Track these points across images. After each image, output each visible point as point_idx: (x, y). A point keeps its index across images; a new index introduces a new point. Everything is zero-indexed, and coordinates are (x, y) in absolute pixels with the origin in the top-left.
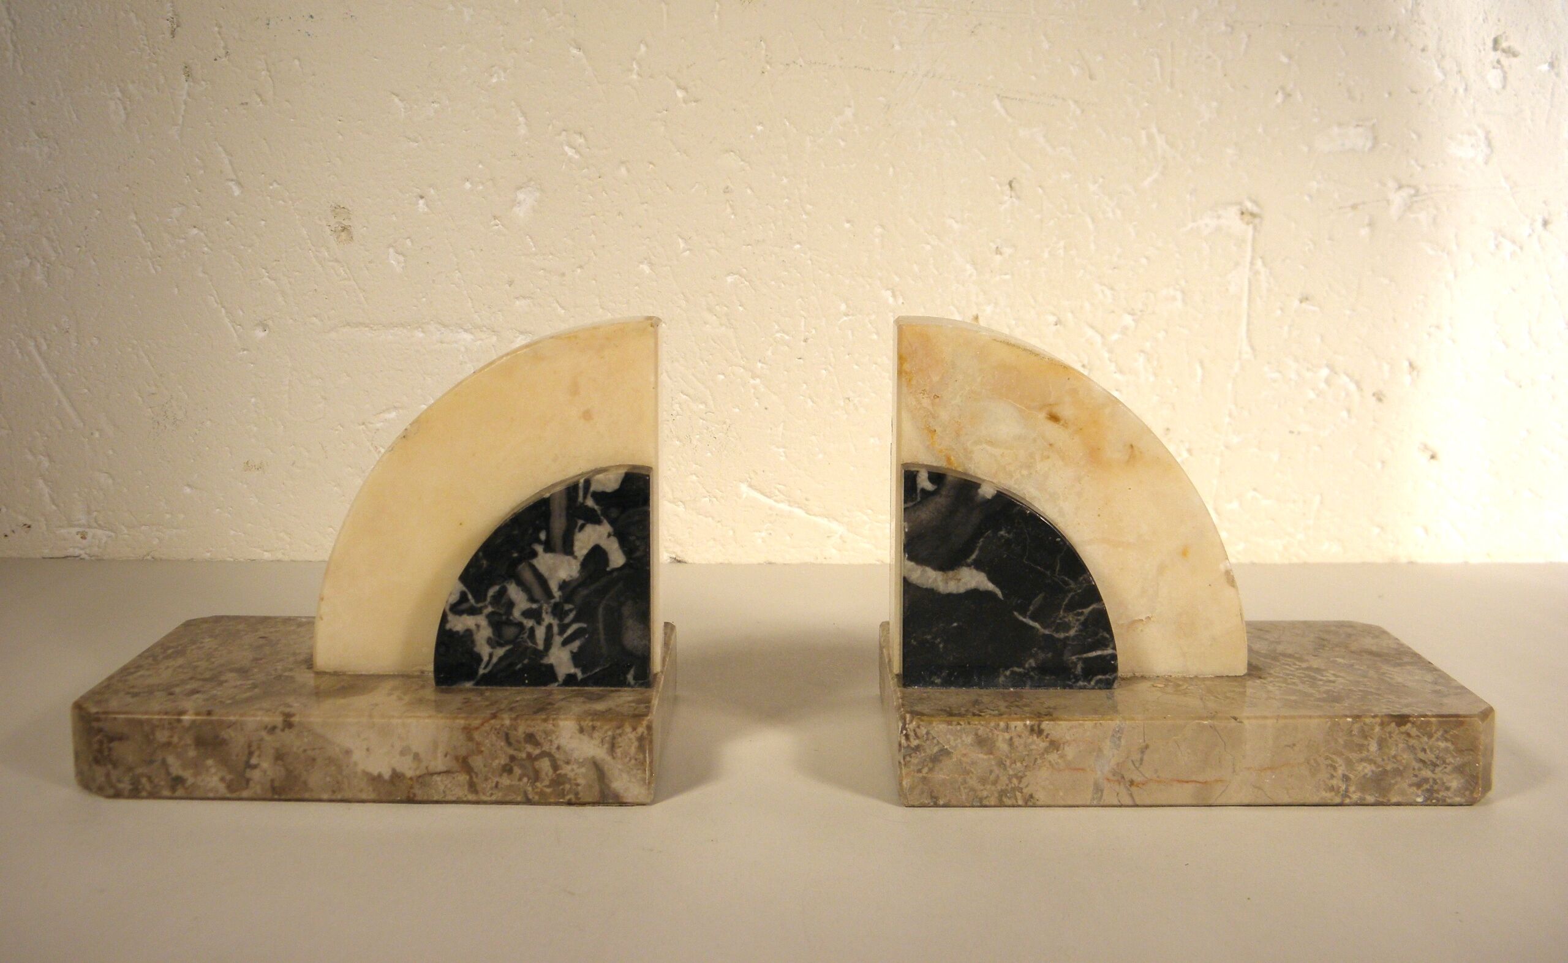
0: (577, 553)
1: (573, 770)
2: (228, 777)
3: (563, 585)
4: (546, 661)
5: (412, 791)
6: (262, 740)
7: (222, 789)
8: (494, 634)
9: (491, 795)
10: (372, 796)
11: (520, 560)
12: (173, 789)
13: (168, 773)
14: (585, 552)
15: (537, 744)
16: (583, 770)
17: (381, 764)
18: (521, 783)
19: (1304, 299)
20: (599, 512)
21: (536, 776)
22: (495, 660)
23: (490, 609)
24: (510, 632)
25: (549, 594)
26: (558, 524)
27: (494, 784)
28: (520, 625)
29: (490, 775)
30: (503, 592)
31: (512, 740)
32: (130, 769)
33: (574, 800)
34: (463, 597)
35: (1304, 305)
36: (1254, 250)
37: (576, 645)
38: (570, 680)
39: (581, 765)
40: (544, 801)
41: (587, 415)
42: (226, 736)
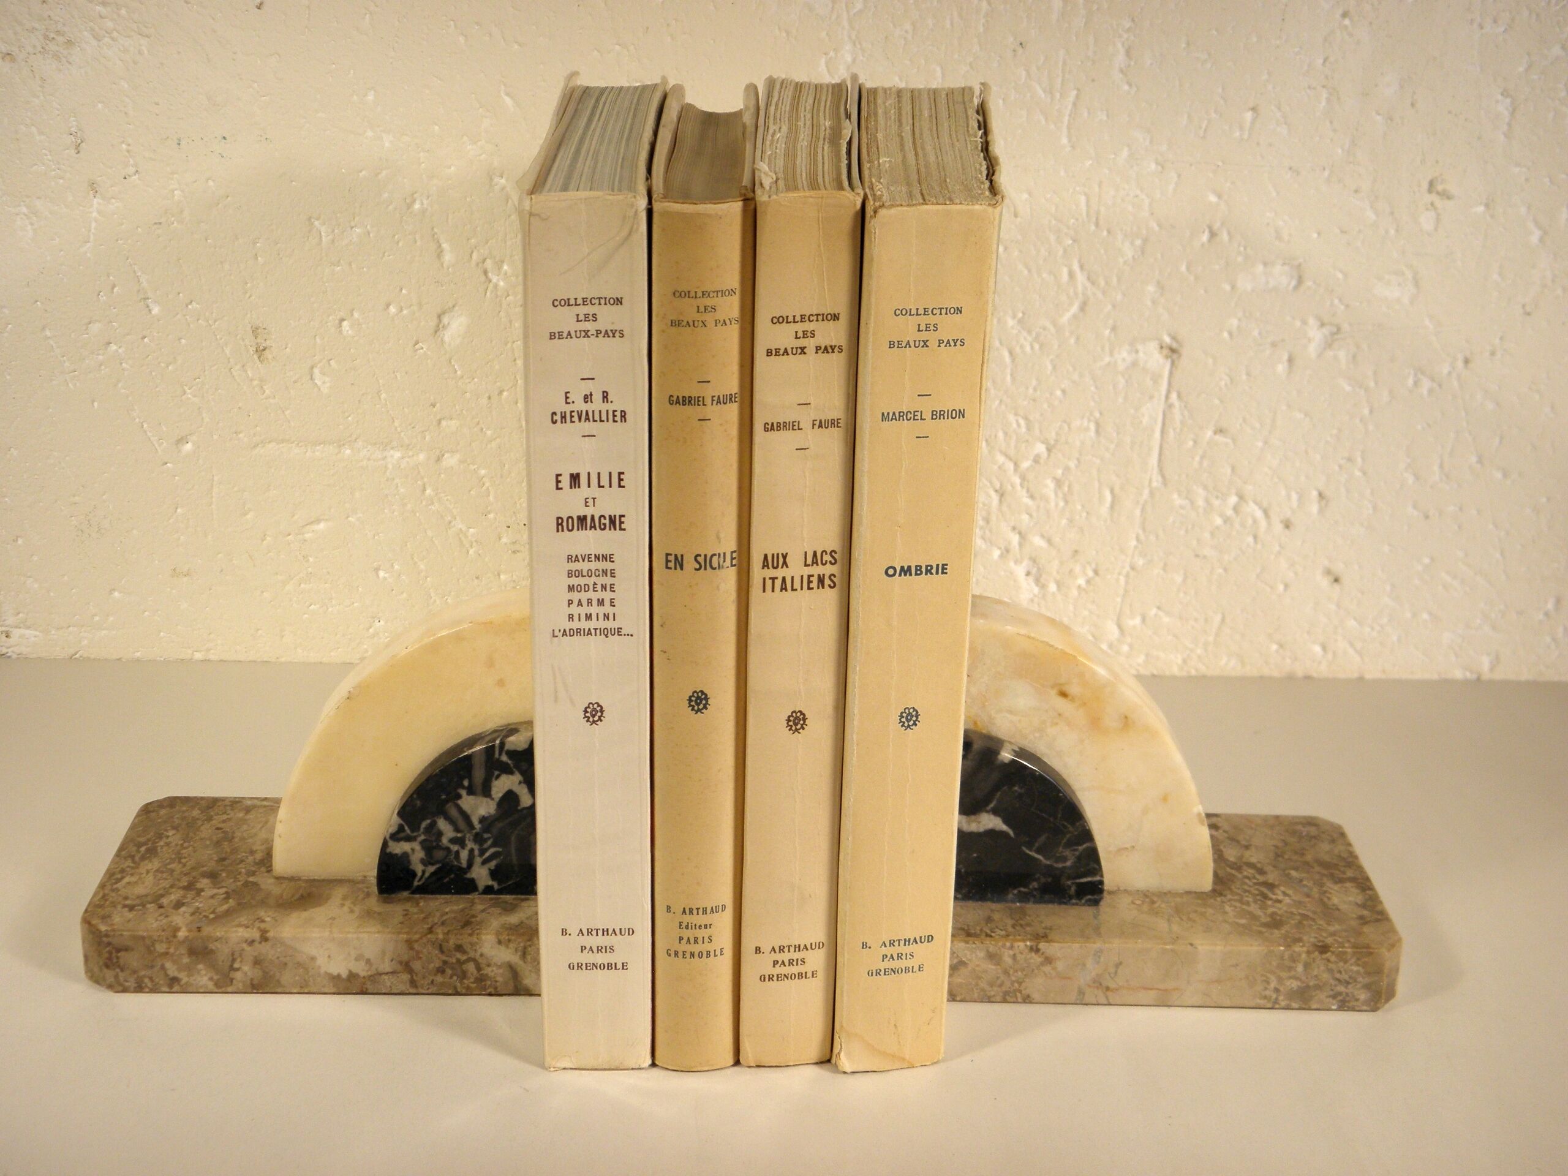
0: (494, 796)
1: (492, 971)
2: (216, 977)
3: (482, 820)
4: (468, 876)
5: (365, 986)
6: (243, 950)
7: (211, 986)
8: (426, 855)
9: (428, 989)
10: (333, 991)
11: (447, 801)
12: (171, 986)
13: (167, 975)
14: (500, 795)
15: (464, 952)
16: (501, 971)
17: (339, 966)
18: (451, 980)
19: (1220, 431)
20: (512, 765)
21: (464, 975)
22: (427, 875)
23: (423, 837)
24: (439, 854)
25: (471, 826)
26: (479, 774)
27: (430, 982)
28: (448, 849)
29: (427, 974)
30: (433, 824)
31: (445, 949)
32: (135, 972)
33: (493, 993)
34: (401, 829)
35: (1217, 437)
36: (1170, 384)
37: (493, 864)
38: (488, 890)
39: (500, 967)
40: (469, 992)
41: (501, 683)
42: (214, 948)
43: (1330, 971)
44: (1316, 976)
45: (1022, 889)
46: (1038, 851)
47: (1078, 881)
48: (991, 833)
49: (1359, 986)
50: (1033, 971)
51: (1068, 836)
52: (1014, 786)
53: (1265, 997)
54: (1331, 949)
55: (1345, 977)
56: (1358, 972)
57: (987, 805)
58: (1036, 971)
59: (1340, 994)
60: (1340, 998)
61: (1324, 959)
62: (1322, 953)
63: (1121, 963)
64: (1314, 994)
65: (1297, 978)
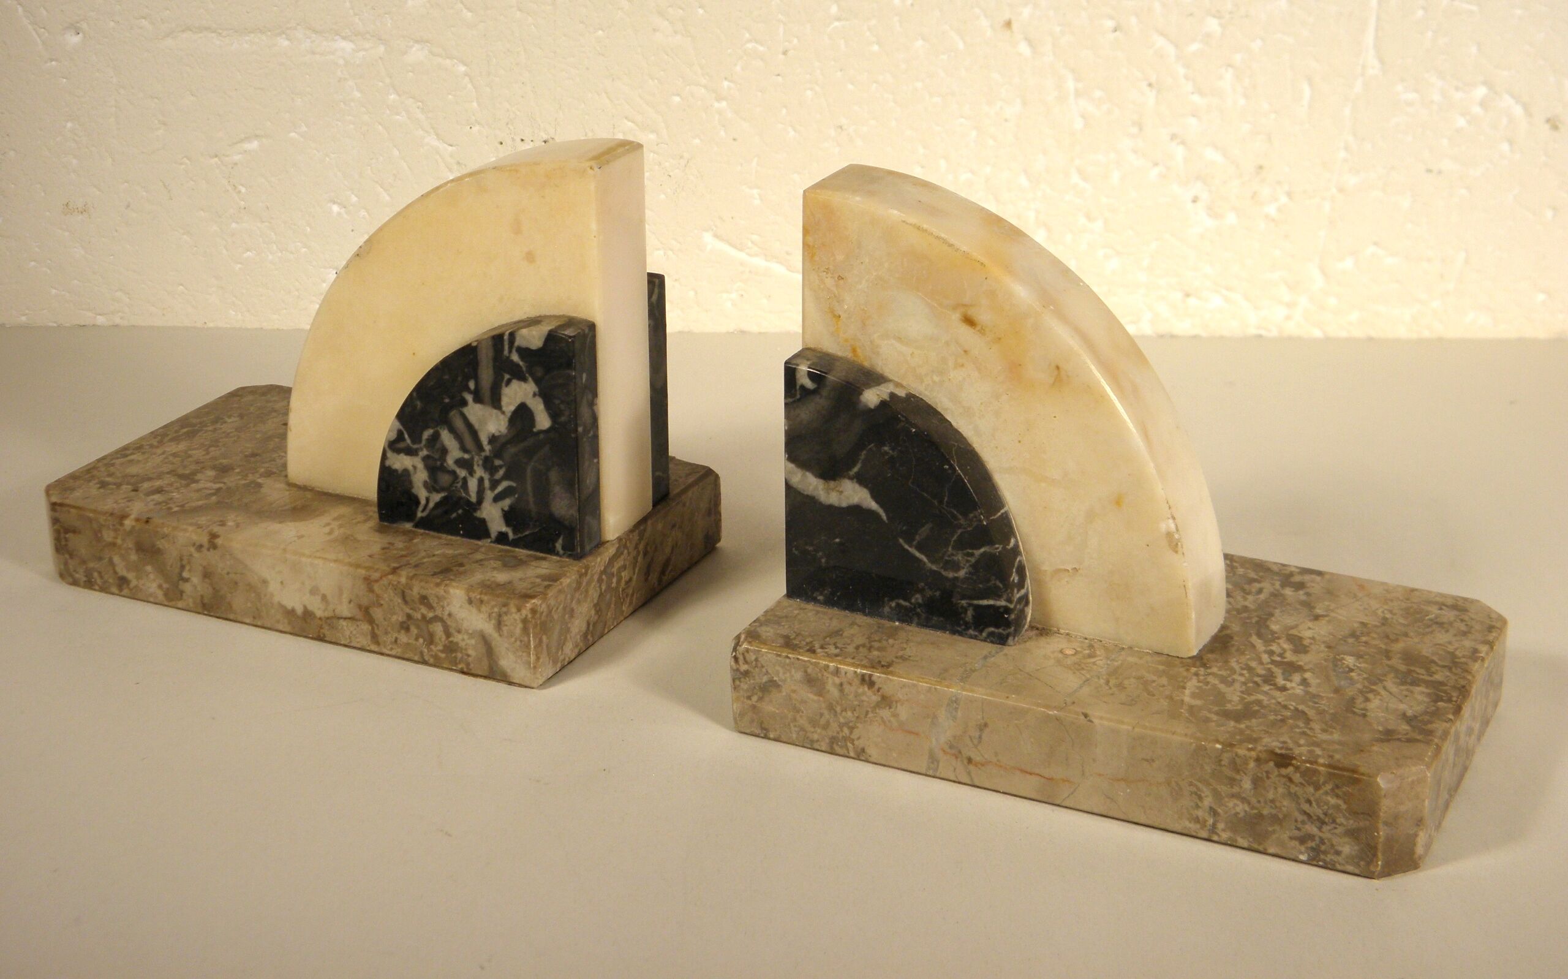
0: (504, 409)
1: (463, 640)
2: (165, 586)
3: (493, 439)
4: (478, 514)
5: (321, 631)
6: (191, 555)
7: (160, 594)
8: (430, 477)
9: (392, 649)
10: (288, 629)
11: (451, 407)
12: (120, 588)
13: (115, 572)
14: (512, 408)
15: (430, 607)
16: (473, 642)
17: (294, 598)
18: (418, 644)
20: (524, 369)
21: (431, 640)
22: (431, 505)
23: (425, 452)
24: (445, 479)
25: (480, 448)
26: (486, 374)
27: (393, 640)
28: (453, 473)
29: (389, 629)
30: (436, 437)
31: (408, 598)
32: (84, 562)
33: (465, 670)
34: (400, 437)
37: (506, 503)
38: (502, 538)
39: (471, 636)
40: (437, 664)
41: (530, 257)
42: (161, 547)
43: (1294, 797)
44: (1272, 801)
45: (902, 602)
46: (919, 548)
47: (976, 602)
48: (856, 510)
49: (1340, 830)
50: (867, 713)
51: (959, 531)
52: (884, 445)
53: (1197, 820)
54: (1294, 762)
55: (1316, 810)
56: (1337, 807)
57: (850, 468)
58: (870, 715)
59: (1311, 837)
60: (1311, 844)
61: (1284, 776)
62: (1279, 765)
63: (986, 725)
64: (1270, 829)
65: (1244, 800)
